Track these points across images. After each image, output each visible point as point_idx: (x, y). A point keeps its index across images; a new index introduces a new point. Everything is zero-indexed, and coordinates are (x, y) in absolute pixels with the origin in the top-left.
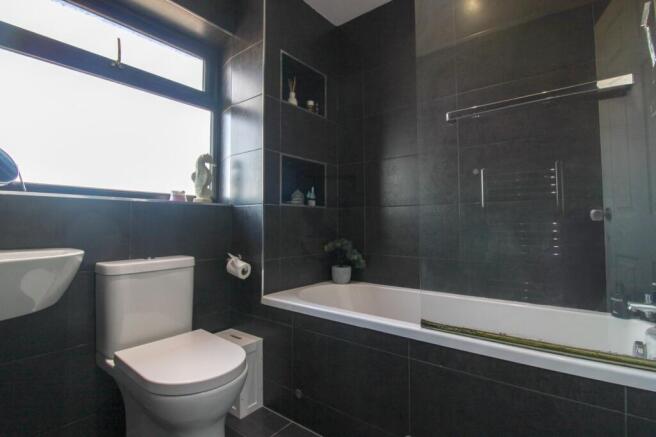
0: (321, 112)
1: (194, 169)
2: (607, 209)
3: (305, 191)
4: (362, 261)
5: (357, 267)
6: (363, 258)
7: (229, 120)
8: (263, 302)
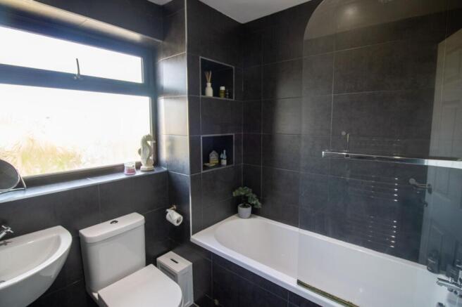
0: (231, 97)
1: (140, 146)
2: (429, 185)
3: (220, 153)
4: (259, 204)
5: (256, 207)
6: (259, 201)
7: (162, 102)
8: (191, 240)
